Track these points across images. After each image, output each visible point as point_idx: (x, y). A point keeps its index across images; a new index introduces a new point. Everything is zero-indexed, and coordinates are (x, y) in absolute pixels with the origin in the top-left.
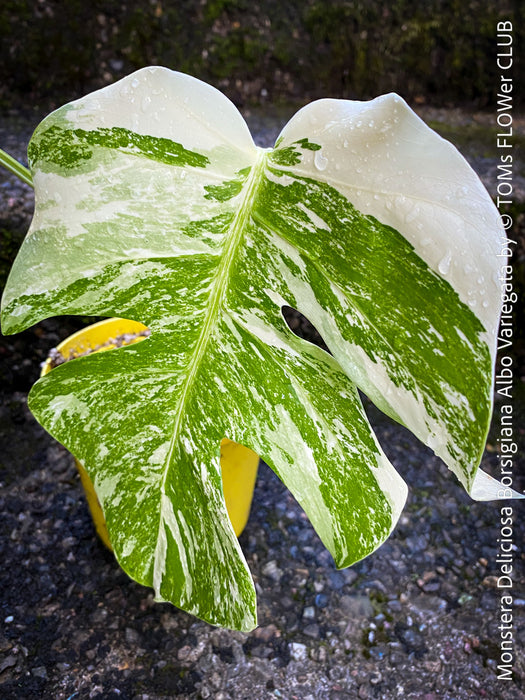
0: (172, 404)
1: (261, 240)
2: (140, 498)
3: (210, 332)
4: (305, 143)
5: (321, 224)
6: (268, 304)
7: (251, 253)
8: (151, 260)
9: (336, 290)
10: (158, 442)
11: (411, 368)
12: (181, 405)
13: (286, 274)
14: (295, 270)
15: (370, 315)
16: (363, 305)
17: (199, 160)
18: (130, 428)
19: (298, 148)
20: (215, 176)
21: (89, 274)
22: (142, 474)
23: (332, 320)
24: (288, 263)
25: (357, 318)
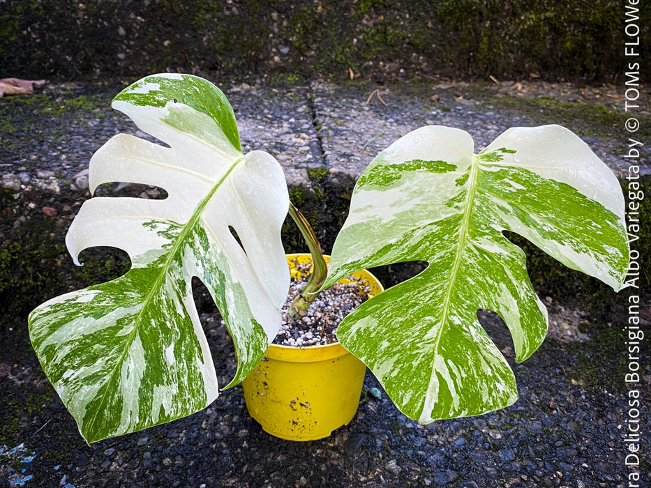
0: (441, 301)
1: (484, 200)
2: (415, 364)
3: (462, 254)
4: (504, 150)
5: (519, 187)
6: (493, 231)
7: (479, 208)
8: (429, 225)
9: (533, 216)
10: (431, 325)
11: (586, 243)
12: (447, 299)
13: (501, 214)
14: (506, 211)
15: (557, 224)
16: (550, 220)
17: (453, 167)
18: (409, 324)
19: (500, 153)
20: (458, 174)
21: (393, 241)
22: (418, 348)
23: (535, 231)
24: (502, 209)
25: (549, 227)
